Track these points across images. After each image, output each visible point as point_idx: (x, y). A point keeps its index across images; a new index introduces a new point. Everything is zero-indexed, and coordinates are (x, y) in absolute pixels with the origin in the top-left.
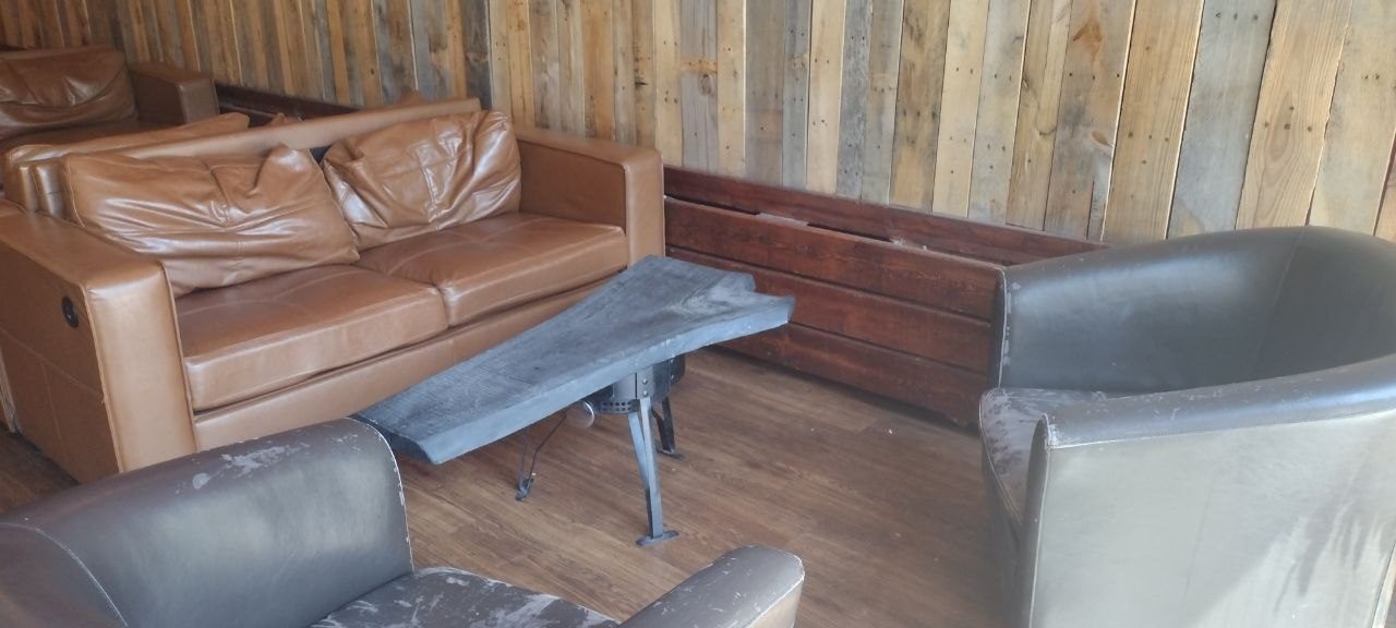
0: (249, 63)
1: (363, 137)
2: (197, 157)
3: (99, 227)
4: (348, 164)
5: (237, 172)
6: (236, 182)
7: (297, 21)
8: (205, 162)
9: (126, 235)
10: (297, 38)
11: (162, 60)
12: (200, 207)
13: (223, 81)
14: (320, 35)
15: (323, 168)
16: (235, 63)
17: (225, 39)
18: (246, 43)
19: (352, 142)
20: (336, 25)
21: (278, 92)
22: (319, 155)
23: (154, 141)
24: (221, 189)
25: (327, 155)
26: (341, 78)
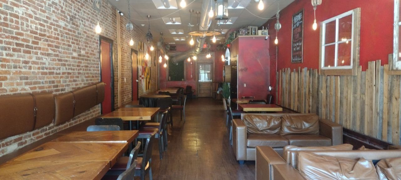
0: (354, 124)
1: (392, 159)
2: (335, 157)
3: (304, 173)
4: (385, 169)
5: (347, 164)
6: (346, 167)
7: (372, 114)
8: (338, 159)
9: (311, 178)
10: (371, 118)
11: (328, 118)
12: (334, 173)
13: (345, 127)
14: (379, 118)
15: (376, 168)
16: (350, 122)
17: (348, 116)
18: (354, 118)
19: (388, 160)
20: (385, 116)
21: (362, 133)
22: (375, 163)
23: (323, 150)
24: (341, 169)
25: (378, 163)
26: (385, 132)
